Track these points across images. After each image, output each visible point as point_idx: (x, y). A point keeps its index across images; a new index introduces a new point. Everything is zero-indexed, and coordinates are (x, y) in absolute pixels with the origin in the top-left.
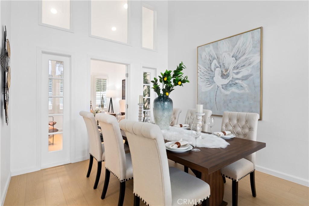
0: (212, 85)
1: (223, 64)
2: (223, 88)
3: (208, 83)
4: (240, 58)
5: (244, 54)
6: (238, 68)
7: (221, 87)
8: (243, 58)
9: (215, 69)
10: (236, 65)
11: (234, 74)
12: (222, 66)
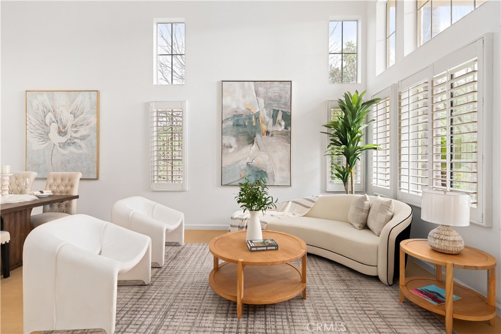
0: (46, 142)
1: (61, 119)
2: (60, 147)
3: (41, 139)
4: (78, 116)
5: (83, 113)
6: (76, 126)
7: (58, 145)
8: (81, 117)
9: (50, 124)
10: (74, 123)
11: (72, 132)
12: (59, 122)
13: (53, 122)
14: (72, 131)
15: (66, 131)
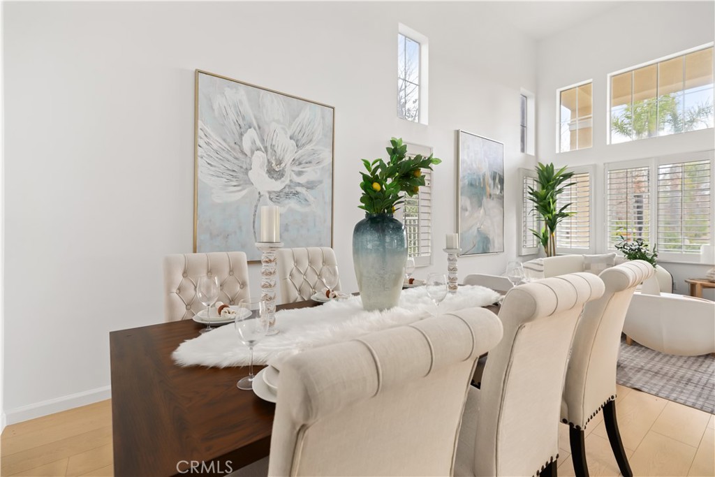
2: (271, 199)
4: (304, 145)
6: (300, 164)
7: (268, 196)
9: (252, 153)
11: (293, 173)
13: (257, 150)
14: (293, 171)
15: (283, 169)
